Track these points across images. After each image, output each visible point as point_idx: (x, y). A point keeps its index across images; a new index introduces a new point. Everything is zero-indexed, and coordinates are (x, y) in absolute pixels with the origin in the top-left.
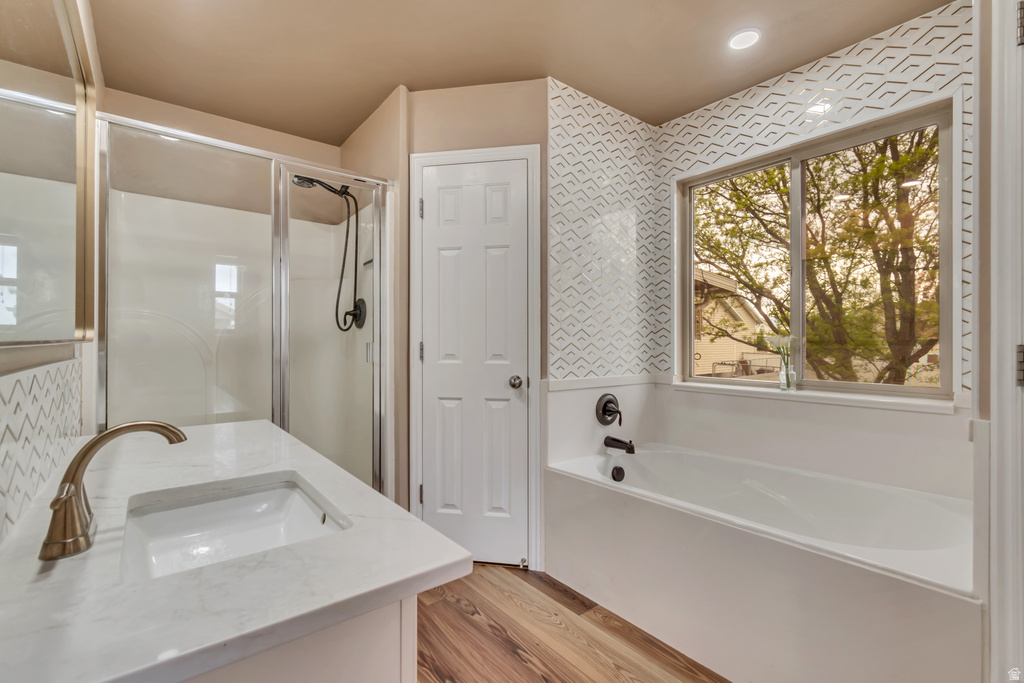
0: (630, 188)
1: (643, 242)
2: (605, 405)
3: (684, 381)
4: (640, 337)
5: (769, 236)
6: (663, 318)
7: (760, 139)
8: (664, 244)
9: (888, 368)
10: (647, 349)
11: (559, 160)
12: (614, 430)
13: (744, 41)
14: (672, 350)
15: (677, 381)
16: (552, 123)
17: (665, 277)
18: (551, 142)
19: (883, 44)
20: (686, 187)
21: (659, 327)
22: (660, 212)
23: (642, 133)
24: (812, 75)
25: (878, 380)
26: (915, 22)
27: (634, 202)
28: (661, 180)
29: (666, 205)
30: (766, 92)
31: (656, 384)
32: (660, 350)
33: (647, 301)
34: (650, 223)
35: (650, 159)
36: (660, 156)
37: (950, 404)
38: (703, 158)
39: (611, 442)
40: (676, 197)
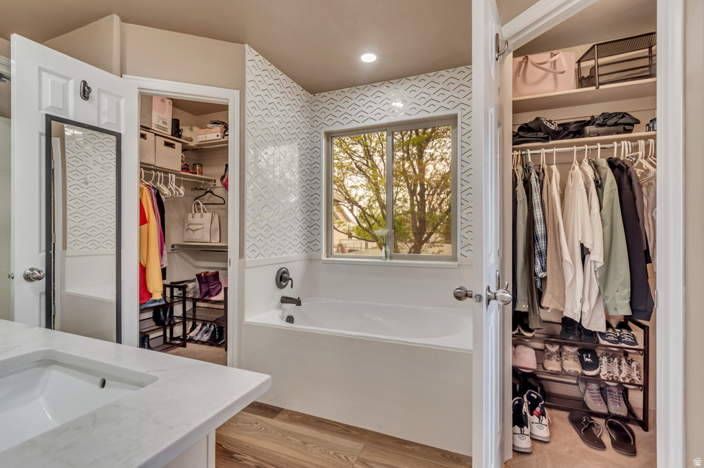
0: (297, 131)
1: (304, 168)
2: (281, 276)
3: (327, 257)
4: (302, 230)
5: (357, 170)
6: (315, 218)
7: (372, 116)
8: (316, 171)
9: (413, 247)
10: (306, 238)
11: (252, 104)
12: (288, 292)
13: (369, 58)
14: (321, 238)
15: (324, 258)
16: (248, 78)
17: (317, 192)
18: (247, 91)
19: (430, 79)
20: (330, 136)
21: (313, 223)
22: (315, 149)
23: (303, 97)
24: (398, 86)
25: (410, 253)
26: (443, 72)
27: (299, 141)
28: (314, 129)
29: (318, 145)
30: (376, 89)
31: (311, 259)
32: (314, 238)
33: (306, 206)
34: (308, 155)
35: (309, 115)
36: (314, 114)
37: (456, 263)
38: (340, 120)
39: (285, 300)
40: (324, 141)
